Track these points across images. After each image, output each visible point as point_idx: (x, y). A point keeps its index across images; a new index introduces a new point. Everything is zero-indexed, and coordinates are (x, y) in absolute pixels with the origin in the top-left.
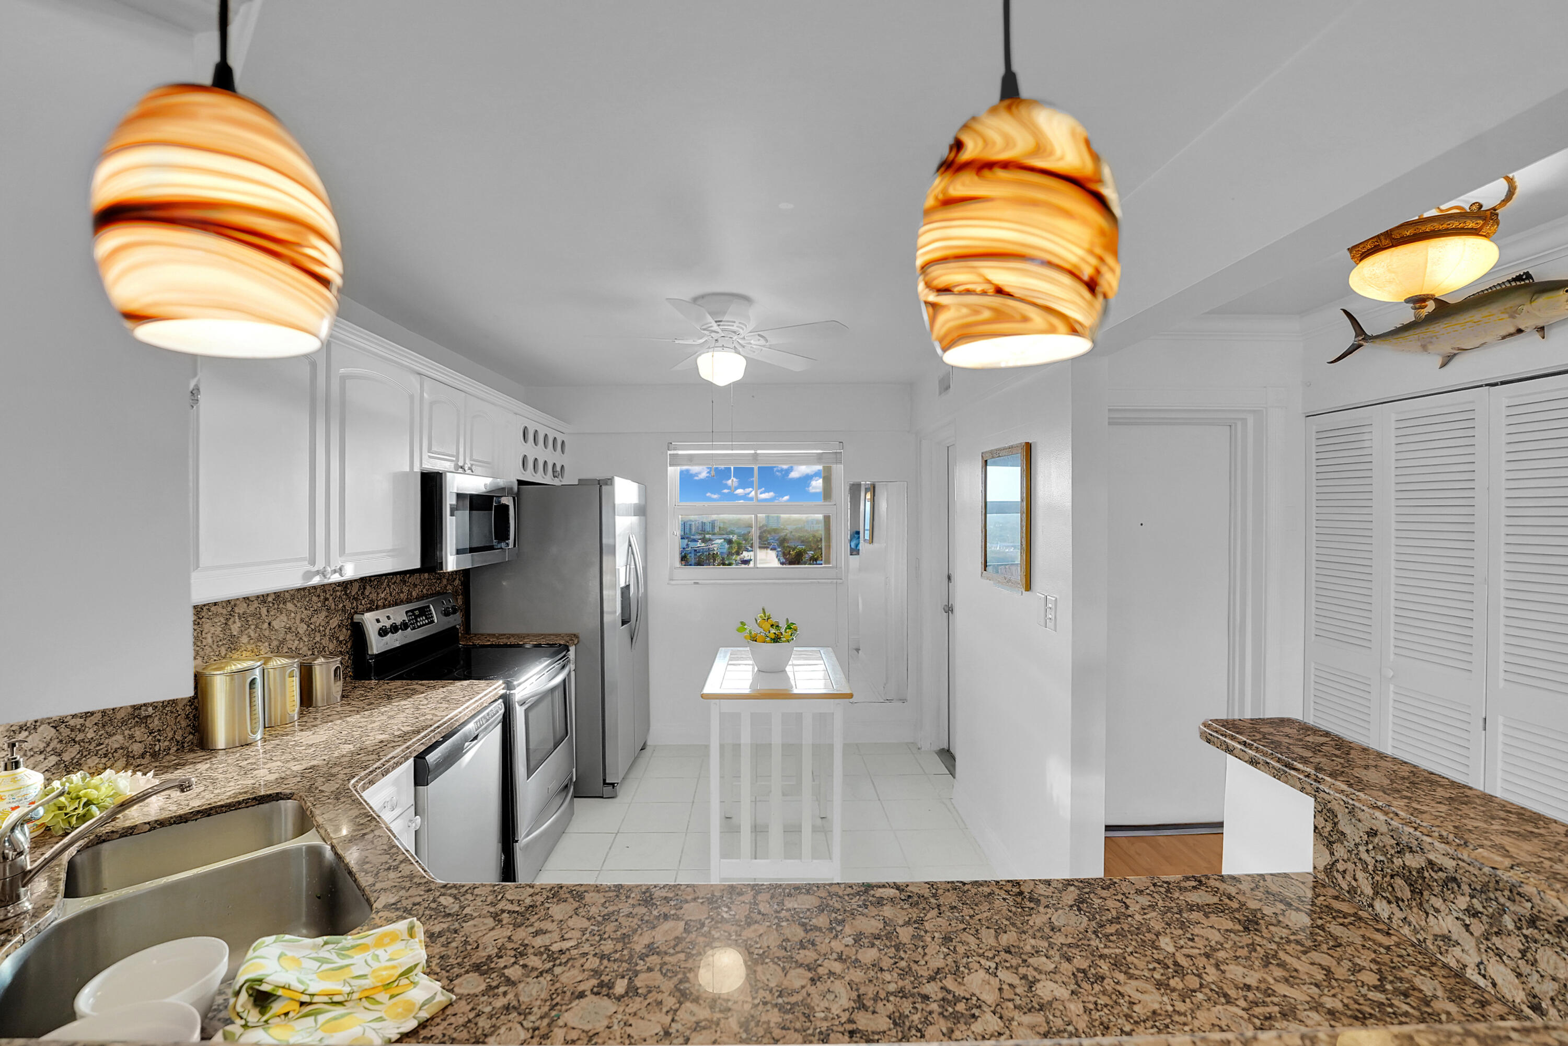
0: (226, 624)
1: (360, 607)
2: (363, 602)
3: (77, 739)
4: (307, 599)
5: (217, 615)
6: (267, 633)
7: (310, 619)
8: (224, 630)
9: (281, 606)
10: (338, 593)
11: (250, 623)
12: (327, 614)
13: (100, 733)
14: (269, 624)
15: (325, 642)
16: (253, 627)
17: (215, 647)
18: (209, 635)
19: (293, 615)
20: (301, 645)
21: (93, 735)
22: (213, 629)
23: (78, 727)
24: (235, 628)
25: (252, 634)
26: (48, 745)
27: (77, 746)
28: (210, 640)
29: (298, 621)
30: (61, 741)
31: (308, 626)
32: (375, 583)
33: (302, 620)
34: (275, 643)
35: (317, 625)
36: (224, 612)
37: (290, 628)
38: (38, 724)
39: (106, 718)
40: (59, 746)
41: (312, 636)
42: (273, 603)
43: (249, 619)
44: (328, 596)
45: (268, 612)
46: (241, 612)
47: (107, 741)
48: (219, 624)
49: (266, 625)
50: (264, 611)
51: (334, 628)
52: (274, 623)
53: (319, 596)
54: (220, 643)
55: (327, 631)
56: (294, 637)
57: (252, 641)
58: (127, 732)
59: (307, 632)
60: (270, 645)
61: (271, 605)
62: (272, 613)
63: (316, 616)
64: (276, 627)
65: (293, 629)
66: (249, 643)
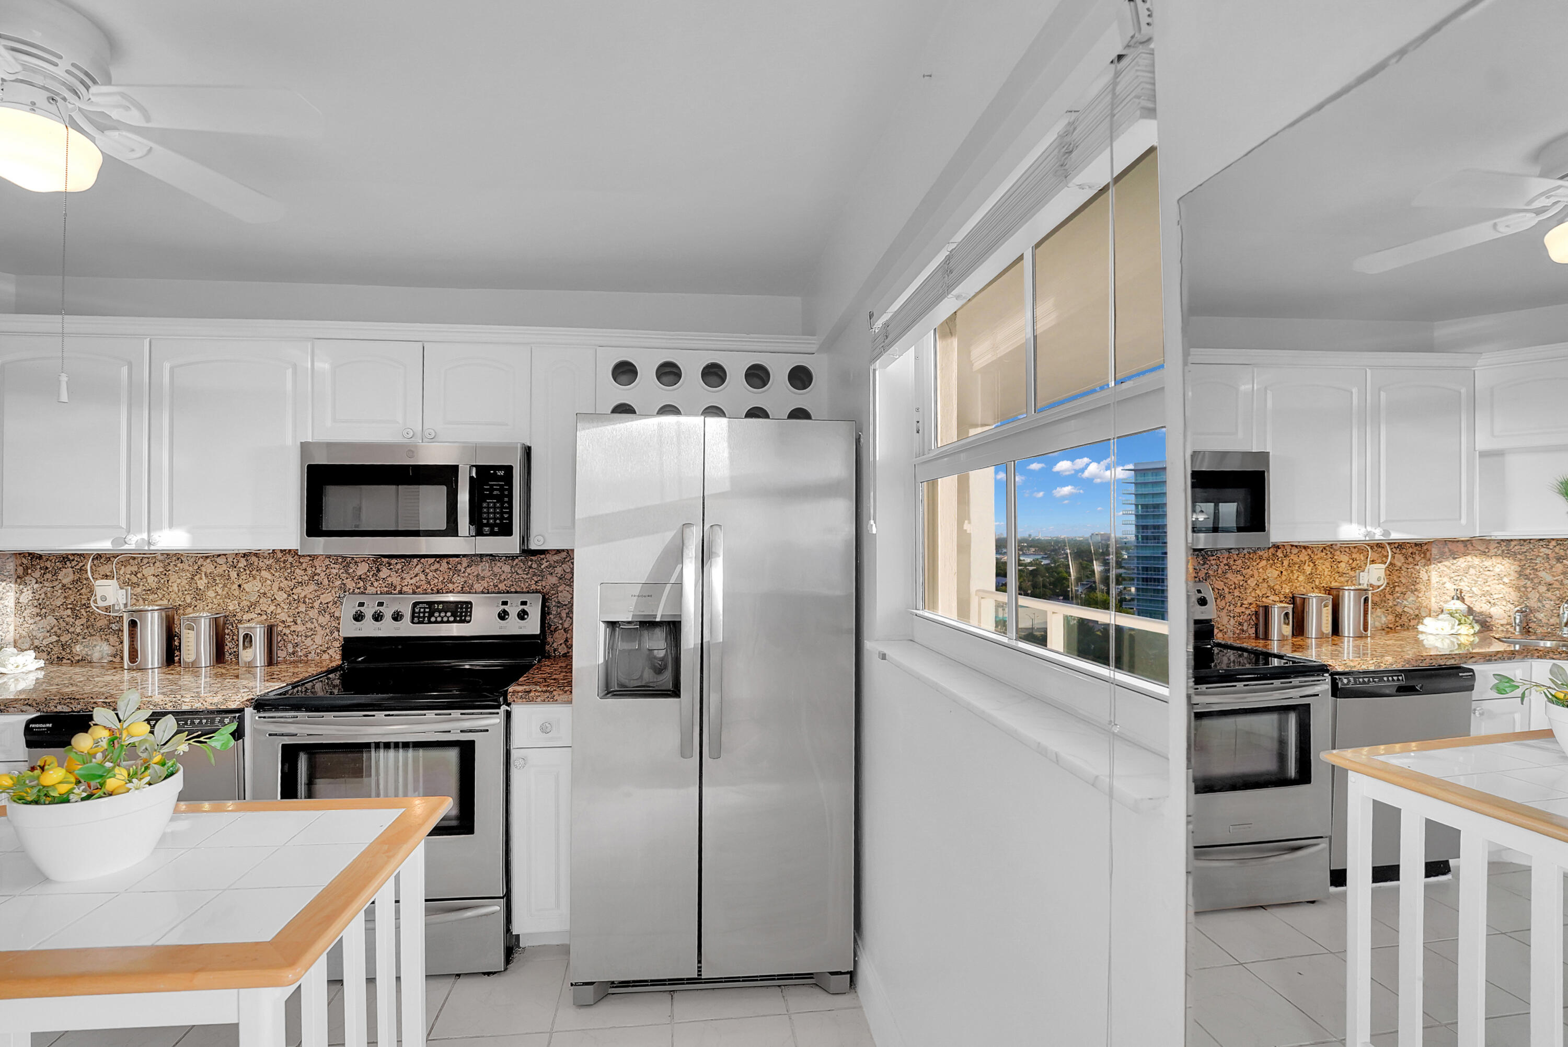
0: (192, 578)
1: (369, 588)
2: (376, 584)
3: (70, 630)
4: (289, 571)
5: (183, 570)
6: (236, 593)
7: (292, 590)
8: (190, 584)
9: (254, 572)
10: (335, 571)
11: (218, 581)
12: (316, 588)
13: (85, 631)
14: (240, 586)
15: (313, 613)
16: (220, 586)
17: (180, 594)
18: (175, 585)
19: (269, 582)
20: (279, 611)
21: (80, 631)
22: (179, 581)
23: (71, 623)
24: (202, 583)
25: (220, 592)
26: (52, 629)
27: (69, 634)
28: (176, 589)
29: (275, 591)
30: (60, 629)
31: (289, 595)
32: (399, 566)
33: (280, 589)
34: (245, 603)
35: (302, 595)
36: (191, 569)
37: (265, 594)
38: (47, 615)
39: (89, 623)
40: (58, 631)
41: (295, 605)
42: (245, 570)
43: (217, 578)
44: (318, 571)
45: (238, 575)
46: (208, 572)
47: (89, 638)
48: (186, 577)
49: (236, 586)
50: (233, 574)
51: (327, 603)
52: (245, 586)
53: (305, 570)
54: (186, 592)
55: (316, 604)
56: (270, 602)
57: (218, 597)
58: (103, 636)
59: (288, 601)
60: (239, 604)
61: (242, 570)
62: (244, 577)
63: (300, 588)
64: (247, 590)
65: (269, 595)
66: (215, 597)
